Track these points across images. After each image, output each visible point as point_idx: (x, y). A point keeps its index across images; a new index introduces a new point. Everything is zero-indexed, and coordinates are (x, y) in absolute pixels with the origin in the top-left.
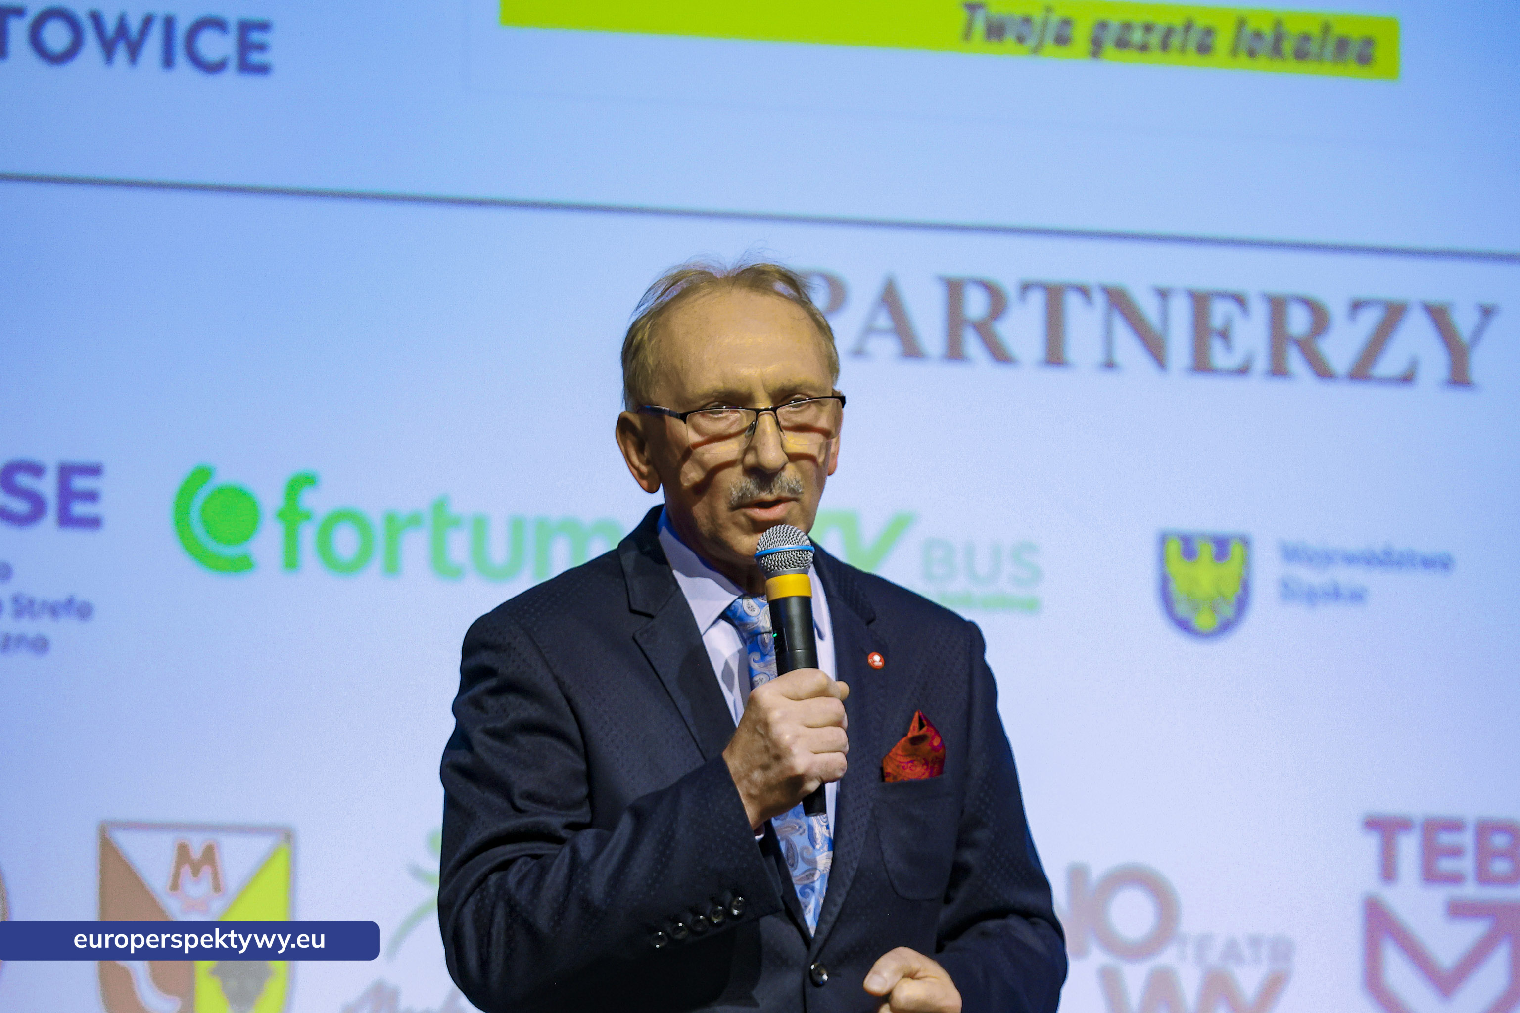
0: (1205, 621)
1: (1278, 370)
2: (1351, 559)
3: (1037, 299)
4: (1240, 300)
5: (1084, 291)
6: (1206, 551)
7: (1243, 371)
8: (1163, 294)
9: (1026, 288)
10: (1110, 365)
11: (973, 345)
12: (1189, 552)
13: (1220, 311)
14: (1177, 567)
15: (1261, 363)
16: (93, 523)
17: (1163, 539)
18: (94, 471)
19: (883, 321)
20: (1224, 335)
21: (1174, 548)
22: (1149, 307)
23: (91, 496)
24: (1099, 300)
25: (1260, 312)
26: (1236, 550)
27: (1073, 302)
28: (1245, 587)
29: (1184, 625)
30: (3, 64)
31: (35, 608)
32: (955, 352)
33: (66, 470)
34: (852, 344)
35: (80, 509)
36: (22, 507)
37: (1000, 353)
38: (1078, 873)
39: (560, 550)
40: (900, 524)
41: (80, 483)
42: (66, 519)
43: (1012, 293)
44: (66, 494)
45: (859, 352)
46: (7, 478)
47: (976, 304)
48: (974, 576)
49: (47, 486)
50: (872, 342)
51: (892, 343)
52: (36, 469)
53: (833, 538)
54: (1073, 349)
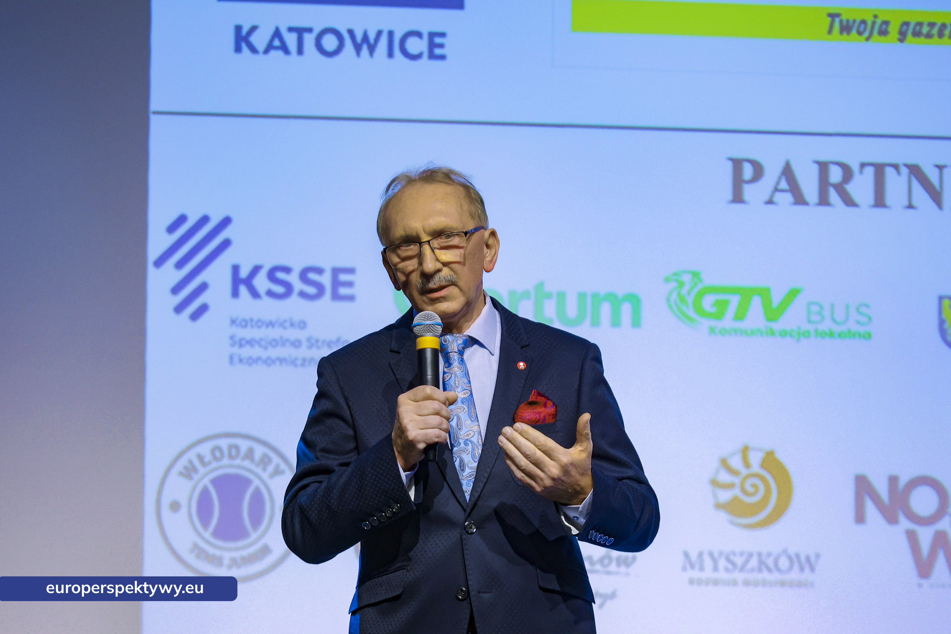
3: (869, 171)
5: (896, 167)
8: (940, 168)
9: (863, 165)
10: (910, 206)
11: (834, 196)
14: (947, 312)
16: (351, 298)
17: (941, 299)
18: (351, 271)
19: (784, 185)
21: (946, 303)
22: (932, 175)
23: (350, 284)
24: (904, 171)
27: (890, 172)
30: (300, 58)
31: (320, 344)
32: (824, 201)
33: (336, 271)
34: (766, 198)
35: (343, 291)
36: (311, 290)
37: (849, 202)
38: (893, 480)
39: (606, 310)
40: (794, 294)
41: (343, 277)
42: (336, 297)
43: (855, 168)
44: (336, 283)
45: (770, 202)
46: (304, 276)
47: (835, 175)
48: (834, 321)
49: (326, 280)
50: (778, 197)
51: (788, 198)
52: (319, 271)
53: (756, 301)
54: (889, 199)
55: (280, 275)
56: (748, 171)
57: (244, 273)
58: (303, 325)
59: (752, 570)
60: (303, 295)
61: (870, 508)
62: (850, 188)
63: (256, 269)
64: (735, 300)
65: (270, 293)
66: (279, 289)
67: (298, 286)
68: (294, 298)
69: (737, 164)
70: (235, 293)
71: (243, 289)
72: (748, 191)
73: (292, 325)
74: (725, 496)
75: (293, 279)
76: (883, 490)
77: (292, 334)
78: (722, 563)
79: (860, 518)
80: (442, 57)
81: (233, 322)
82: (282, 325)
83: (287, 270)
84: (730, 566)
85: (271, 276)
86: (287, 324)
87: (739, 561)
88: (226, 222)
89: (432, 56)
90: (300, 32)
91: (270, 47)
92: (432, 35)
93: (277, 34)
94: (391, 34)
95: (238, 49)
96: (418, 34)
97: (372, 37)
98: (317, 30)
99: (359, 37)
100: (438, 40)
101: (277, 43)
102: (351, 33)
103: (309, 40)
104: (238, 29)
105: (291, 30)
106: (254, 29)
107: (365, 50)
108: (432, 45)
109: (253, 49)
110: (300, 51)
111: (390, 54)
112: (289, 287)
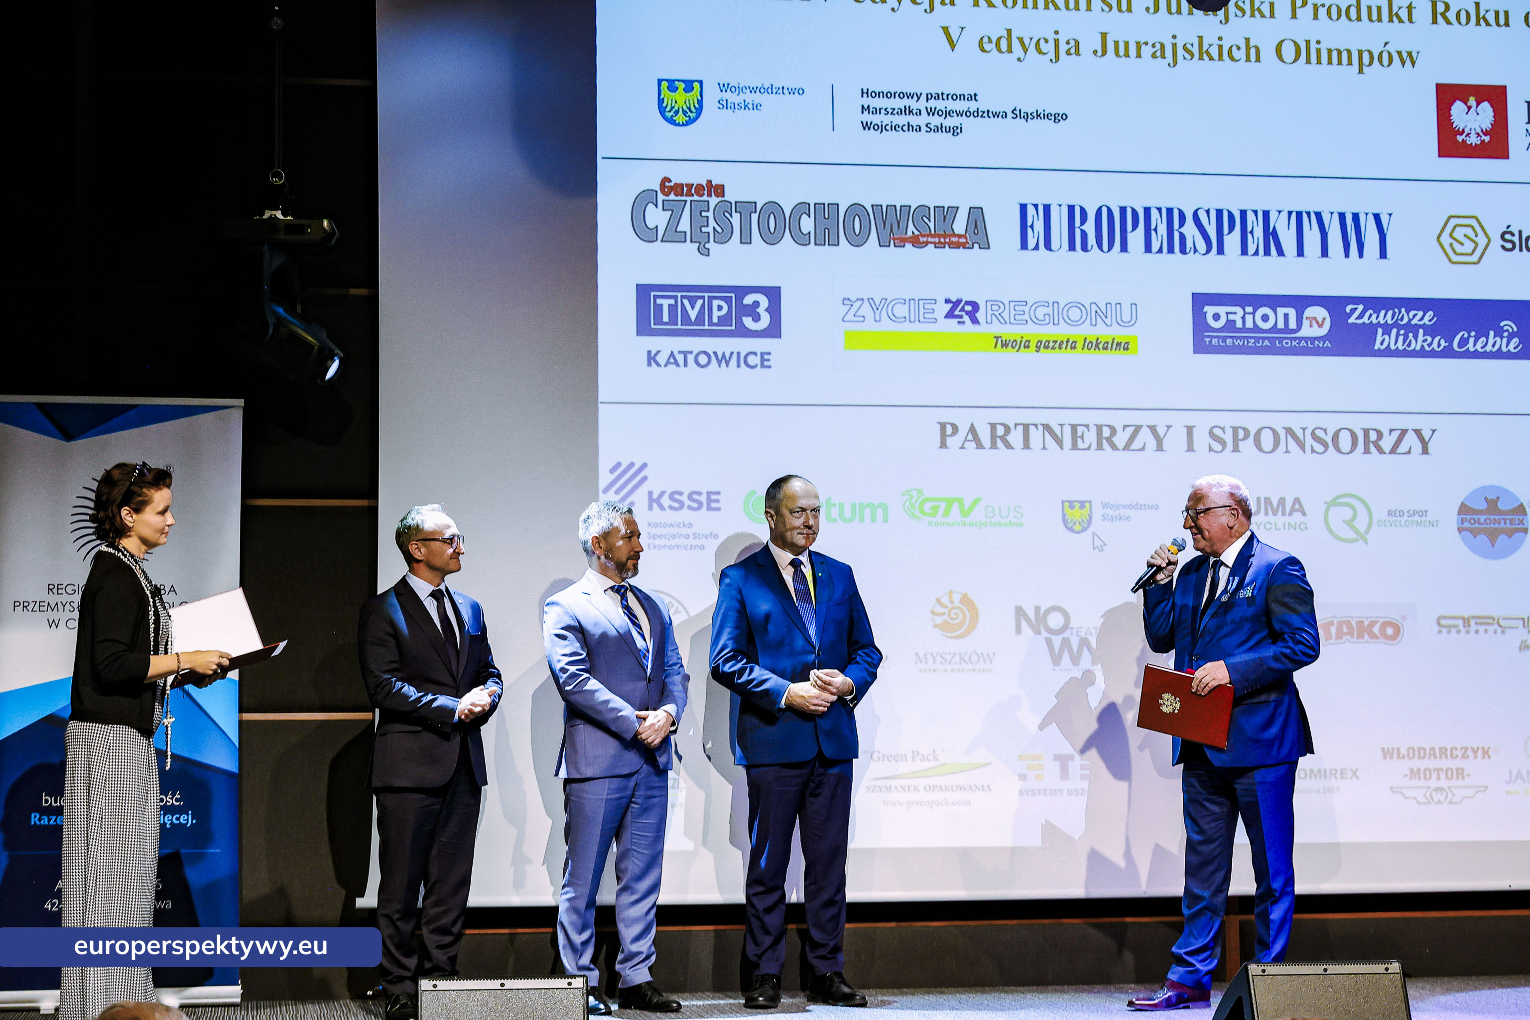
0: (1077, 528)
1: (1100, 447)
2: (1125, 507)
3: (1020, 428)
4: (1087, 426)
5: (1035, 425)
6: (1077, 505)
7: (1089, 448)
8: (1062, 425)
9: (1016, 425)
10: (1044, 448)
11: (999, 443)
12: (1072, 507)
13: (1080, 430)
14: (1067, 510)
15: (1094, 446)
16: (719, 509)
17: (1063, 502)
18: (718, 493)
19: (970, 437)
20: (1082, 437)
21: (1067, 504)
22: (1058, 430)
23: (717, 501)
24: (1040, 428)
25: (1093, 430)
26: (1087, 505)
27: (1032, 428)
28: (1090, 516)
29: (1071, 530)
30: (686, 368)
31: (700, 536)
32: (994, 446)
33: (709, 494)
34: (960, 445)
35: (713, 505)
36: (695, 505)
37: (1008, 446)
38: (1037, 609)
39: (867, 512)
40: (977, 501)
41: (713, 497)
42: (709, 508)
43: (1012, 427)
44: (709, 501)
45: (962, 447)
46: (690, 497)
47: (1000, 431)
48: (1001, 516)
49: (703, 499)
50: (967, 444)
51: (973, 444)
52: (700, 494)
53: (955, 506)
54: (1032, 443)
55: (677, 497)
56: (949, 430)
57: (655, 496)
58: (690, 525)
59: (956, 663)
60: (690, 508)
61: (1024, 624)
62: (1009, 438)
63: (662, 493)
64: (943, 506)
65: (671, 507)
66: (676, 505)
67: (687, 502)
68: (685, 510)
69: (943, 426)
70: (650, 508)
71: (655, 505)
72: (949, 440)
73: (684, 525)
74: (939, 620)
75: (684, 498)
76: (1031, 614)
77: (684, 531)
78: (939, 659)
79: (1018, 630)
80: (768, 367)
81: (649, 525)
82: (678, 526)
83: (681, 494)
84: (943, 661)
85: (671, 497)
86: (681, 525)
87: (948, 658)
88: (645, 466)
89: (763, 366)
90: (685, 354)
91: (668, 363)
92: (762, 354)
93: (672, 354)
94: (739, 353)
95: (649, 364)
96: (755, 354)
97: (727, 356)
98: (695, 353)
99: (720, 357)
100: (766, 357)
101: (672, 360)
102: (715, 353)
103: (691, 358)
104: (649, 352)
105: (680, 352)
106: (658, 352)
107: (723, 364)
108: (763, 360)
109: (658, 364)
110: (686, 365)
111: (739, 366)
112: (682, 504)
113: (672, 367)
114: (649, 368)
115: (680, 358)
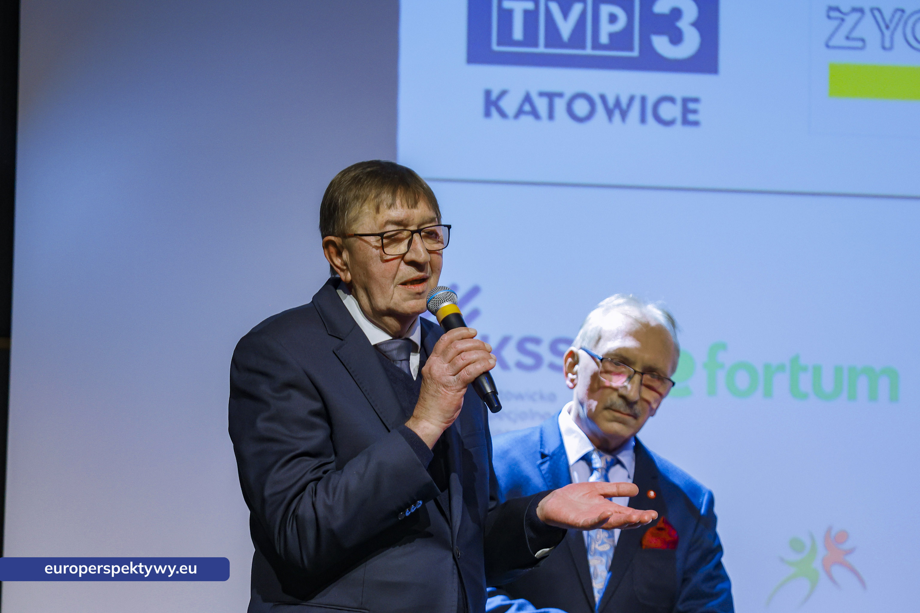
30: (551, 123)
39: (863, 383)
46: (553, 347)
52: (569, 342)
55: (530, 346)
60: (552, 366)
63: (505, 341)
65: (520, 365)
66: (528, 361)
67: (548, 357)
68: (544, 370)
73: (542, 397)
75: (543, 350)
77: (542, 407)
80: (696, 123)
82: (532, 397)
83: (537, 341)
85: (521, 347)
86: (537, 397)
88: (475, 291)
89: (686, 122)
90: (551, 96)
91: (520, 112)
92: (686, 101)
93: (528, 99)
94: (643, 100)
95: (487, 114)
96: (671, 100)
97: (624, 102)
98: (568, 94)
99: (611, 102)
100: (691, 106)
101: (527, 108)
102: (603, 98)
103: (560, 105)
104: (488, 93)
105: (542, 94)
106: (503, 93)
107: (617, 116)
108: (686, 111)
109: (503, 114)
110: (551, 116)
111: (643, 120)
112: (538, 359)
113: (527, 120)
114: (488, 121)
115: (542, 105)
